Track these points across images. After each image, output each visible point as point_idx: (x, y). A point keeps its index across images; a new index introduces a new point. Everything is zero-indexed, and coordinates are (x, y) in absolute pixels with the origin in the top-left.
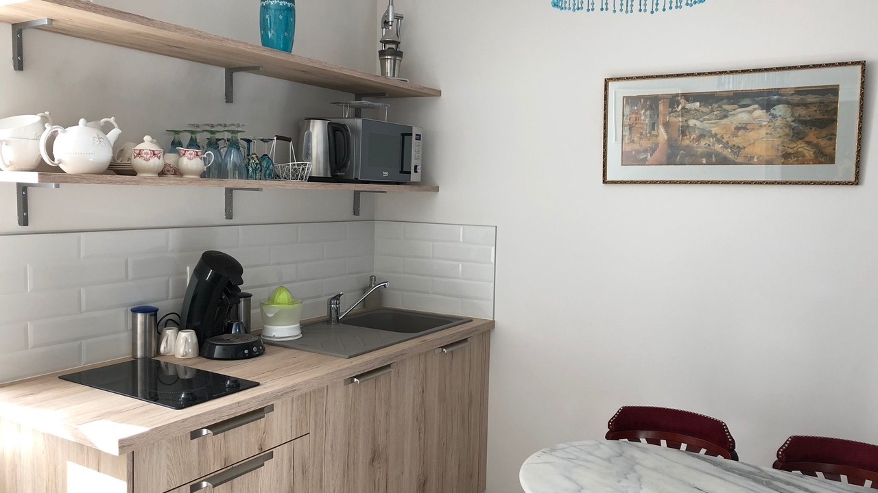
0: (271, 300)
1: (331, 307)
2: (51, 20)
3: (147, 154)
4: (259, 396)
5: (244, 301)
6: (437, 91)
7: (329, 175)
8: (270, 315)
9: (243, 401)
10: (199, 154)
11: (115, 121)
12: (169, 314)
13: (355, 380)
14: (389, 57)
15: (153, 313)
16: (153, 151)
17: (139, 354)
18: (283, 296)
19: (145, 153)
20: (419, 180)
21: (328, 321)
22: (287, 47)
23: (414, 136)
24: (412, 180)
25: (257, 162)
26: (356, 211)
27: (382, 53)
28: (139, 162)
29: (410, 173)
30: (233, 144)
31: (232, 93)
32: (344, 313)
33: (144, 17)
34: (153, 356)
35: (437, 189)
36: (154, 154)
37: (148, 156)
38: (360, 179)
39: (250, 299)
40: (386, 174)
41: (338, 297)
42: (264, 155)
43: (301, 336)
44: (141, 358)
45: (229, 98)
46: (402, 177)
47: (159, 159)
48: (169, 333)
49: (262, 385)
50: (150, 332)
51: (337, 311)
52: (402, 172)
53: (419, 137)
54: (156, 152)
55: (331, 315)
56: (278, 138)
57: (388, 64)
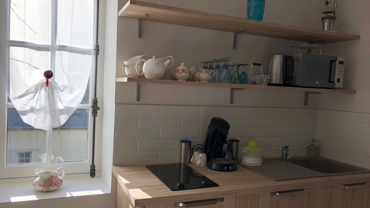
0: (247, 144)
1: (283, 152)
2: (147, 15)
3: (180, 71)
4: (214, 192)
5: (235, 143)
6: (357, 36)
7: (282, 83)
8: (244, 152)
9: (203, 193)
10: (207, 71)
11: (173, 57)
12: (197, 145)
13: (277, 194)
14: (327, 20)
15: (189, 143)
16: (183, 70)
17: (182, 161)
18: (252, 143)
19: (180, 70)
20: (342, 87)
21: (281, 159)
22: (260, 17)
23: (338, 62)
24: (336, 87)
25: (237, 75)
26: (306, 103)
27: (323, 19)
28: (177, 75)
29: (334, 82)
30: (226, 67)
31: (236, 44)
32: (290, 156)
33: (179, 8)
34: (188, 163)
35: (355, 92)
36: (184, 71)
37: (181, 72)
38: (299, 85)
39: (239, 143)
40: (317, 83)
41: (286, 147)
42: (243, 72)
43: (261, 164)
44: (183, 163)
45: (235, 46)
46: (330, 85)
47: (186, 73)
48: (196, 153)
49: (220, 186)
50: (187, 152)
51: (287, 154)
52: (330, 82)
53: (341, 63)
54: (184, 70)
55: (283, 156)
56: (254, 64)
57: (326, 24)
